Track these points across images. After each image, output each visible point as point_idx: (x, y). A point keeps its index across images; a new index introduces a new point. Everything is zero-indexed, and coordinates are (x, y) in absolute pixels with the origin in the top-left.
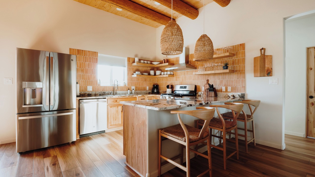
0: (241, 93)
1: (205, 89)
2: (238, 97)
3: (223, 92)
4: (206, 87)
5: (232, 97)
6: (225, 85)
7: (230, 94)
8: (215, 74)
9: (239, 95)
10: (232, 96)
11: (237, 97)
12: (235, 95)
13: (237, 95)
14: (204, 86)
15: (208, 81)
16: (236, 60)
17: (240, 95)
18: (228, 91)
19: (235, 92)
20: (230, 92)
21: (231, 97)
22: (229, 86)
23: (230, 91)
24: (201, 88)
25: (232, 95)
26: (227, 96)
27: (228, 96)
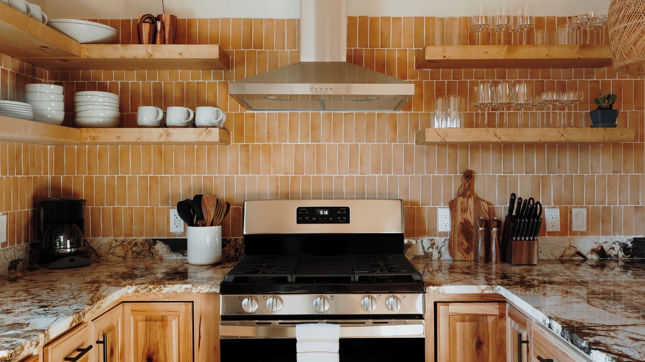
0: (632, 237)
1: (460, 219)
2: (621, 254)
3: (552, 234)
4: (464, 210)
5: (595, 257)
6: (558, 202)
7: (586, 245)
8: (505, 147)
9: (624, 247)
10: (593, 251)
11: (617, 256)
12: (606, 247)
13: (617, 247)
14: (452, 205)
15: (469, 176)
16: (605, 84)
17: (630, 245)
18: (574, 229)
19: (605, 233)
20: (582, 234)
21: (589, 256)
22: (580, 204)
23: (584, 229)
24: (426, 214)
25: (595, 246)
26: (573, 251)
27: (579, 253)
